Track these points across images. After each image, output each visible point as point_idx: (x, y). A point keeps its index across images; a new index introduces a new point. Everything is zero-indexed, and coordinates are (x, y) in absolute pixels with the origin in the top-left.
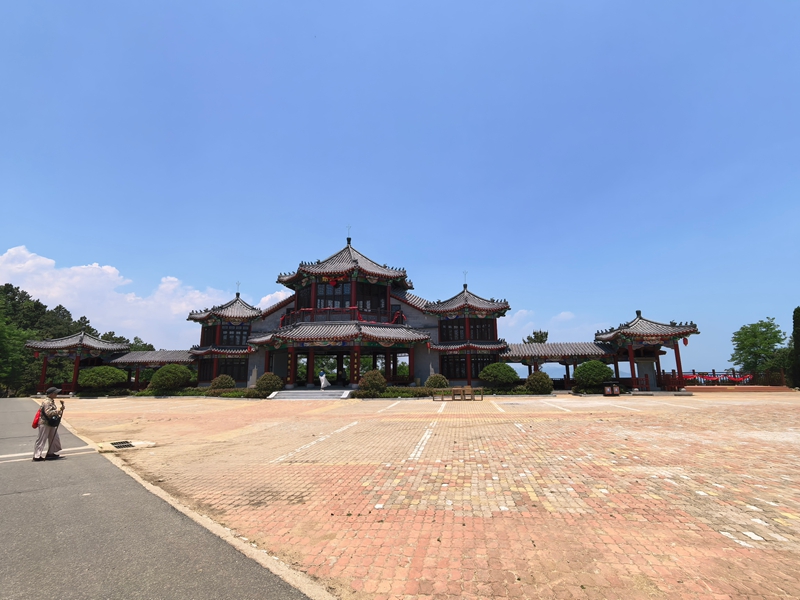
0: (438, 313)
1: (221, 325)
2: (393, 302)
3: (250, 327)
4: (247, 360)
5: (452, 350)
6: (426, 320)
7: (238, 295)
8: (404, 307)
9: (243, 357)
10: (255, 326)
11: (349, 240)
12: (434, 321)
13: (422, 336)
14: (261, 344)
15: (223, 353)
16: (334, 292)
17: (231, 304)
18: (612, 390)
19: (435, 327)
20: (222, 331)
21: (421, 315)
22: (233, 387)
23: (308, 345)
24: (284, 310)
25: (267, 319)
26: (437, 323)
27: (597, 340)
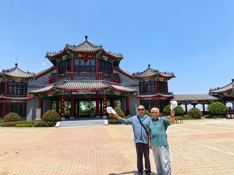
0: (139, 78)
1: (8, 82)
2: (115, 72)
3: (27, 84)
4: (26, 104)
5: (148, 98)
6: (133, 82)
7: (16, 65)
8: (120, 75)
9: (23, 102)
10: (30, 83)
11: (86, 37)
12: (136, 82)
13: (133, 90)
14: (36, 94)
15: (10, 100)
16: (85, 64)
17: (13, 70)
18: (231, 116)
19: (137, 86)
20: (8, 86)
21: (130, 79)
22: (19, 120)
23: (74, 93)
24: (49, 74)
25: (39, 79)
26: (138, 84)
27: (210, 93)
